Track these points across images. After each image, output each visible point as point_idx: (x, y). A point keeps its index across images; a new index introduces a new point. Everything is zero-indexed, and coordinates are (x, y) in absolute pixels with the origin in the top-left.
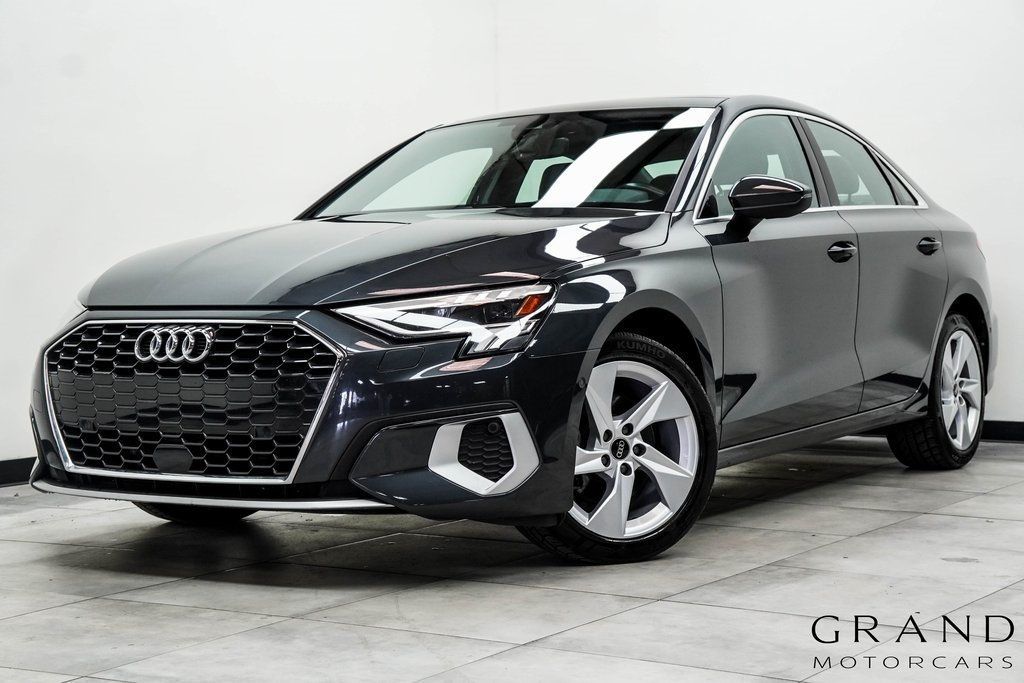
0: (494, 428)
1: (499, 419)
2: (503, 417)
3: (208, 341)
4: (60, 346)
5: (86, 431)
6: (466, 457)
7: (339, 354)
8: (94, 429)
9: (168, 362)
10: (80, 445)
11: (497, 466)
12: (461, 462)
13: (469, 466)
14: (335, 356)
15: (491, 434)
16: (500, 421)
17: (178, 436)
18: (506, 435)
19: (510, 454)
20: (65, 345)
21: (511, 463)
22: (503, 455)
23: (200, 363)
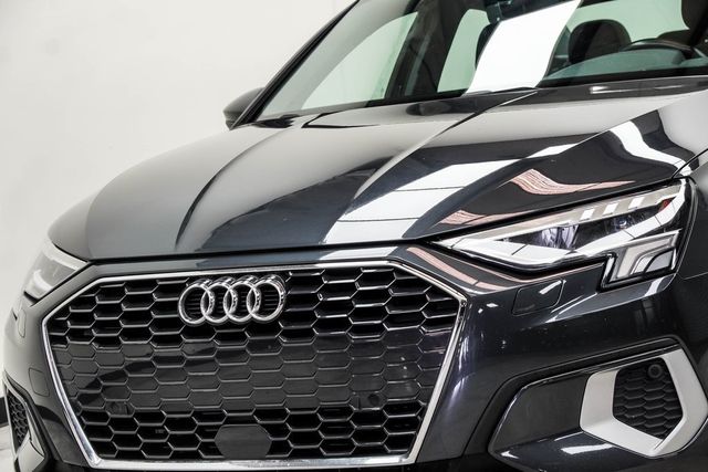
0: (655, 371)
1: (661, 359)
2: (665, 357)
3: (281, 294)
4: (64, 311)
5: (115, 416)
6: (623, 411)
7: (460, 297)
8: (129, 413)
9: (229, 324)
10: (109, 434)
11: (662, 419)
12: (618, 417)
13: (628, 422)
14: (455, 301)
15: (652, 379)
16: (662, 362)
17: (251, 414)
18: (671, 379)
19: (678, 403)
20: (71, 311)
21: (680, 413)
22: (669, 404)
23: (275, 321)
